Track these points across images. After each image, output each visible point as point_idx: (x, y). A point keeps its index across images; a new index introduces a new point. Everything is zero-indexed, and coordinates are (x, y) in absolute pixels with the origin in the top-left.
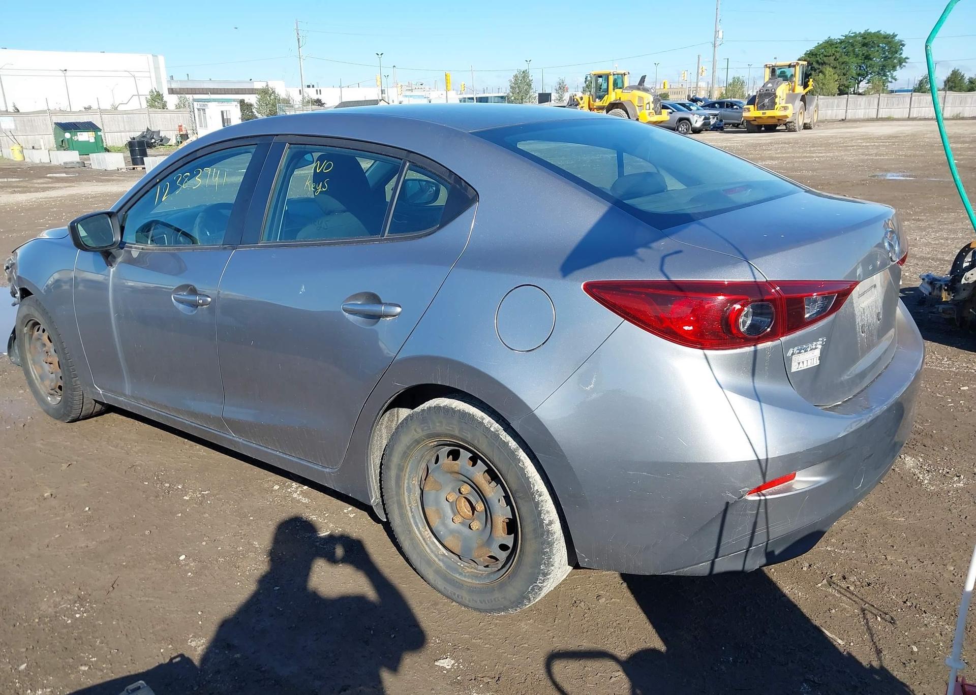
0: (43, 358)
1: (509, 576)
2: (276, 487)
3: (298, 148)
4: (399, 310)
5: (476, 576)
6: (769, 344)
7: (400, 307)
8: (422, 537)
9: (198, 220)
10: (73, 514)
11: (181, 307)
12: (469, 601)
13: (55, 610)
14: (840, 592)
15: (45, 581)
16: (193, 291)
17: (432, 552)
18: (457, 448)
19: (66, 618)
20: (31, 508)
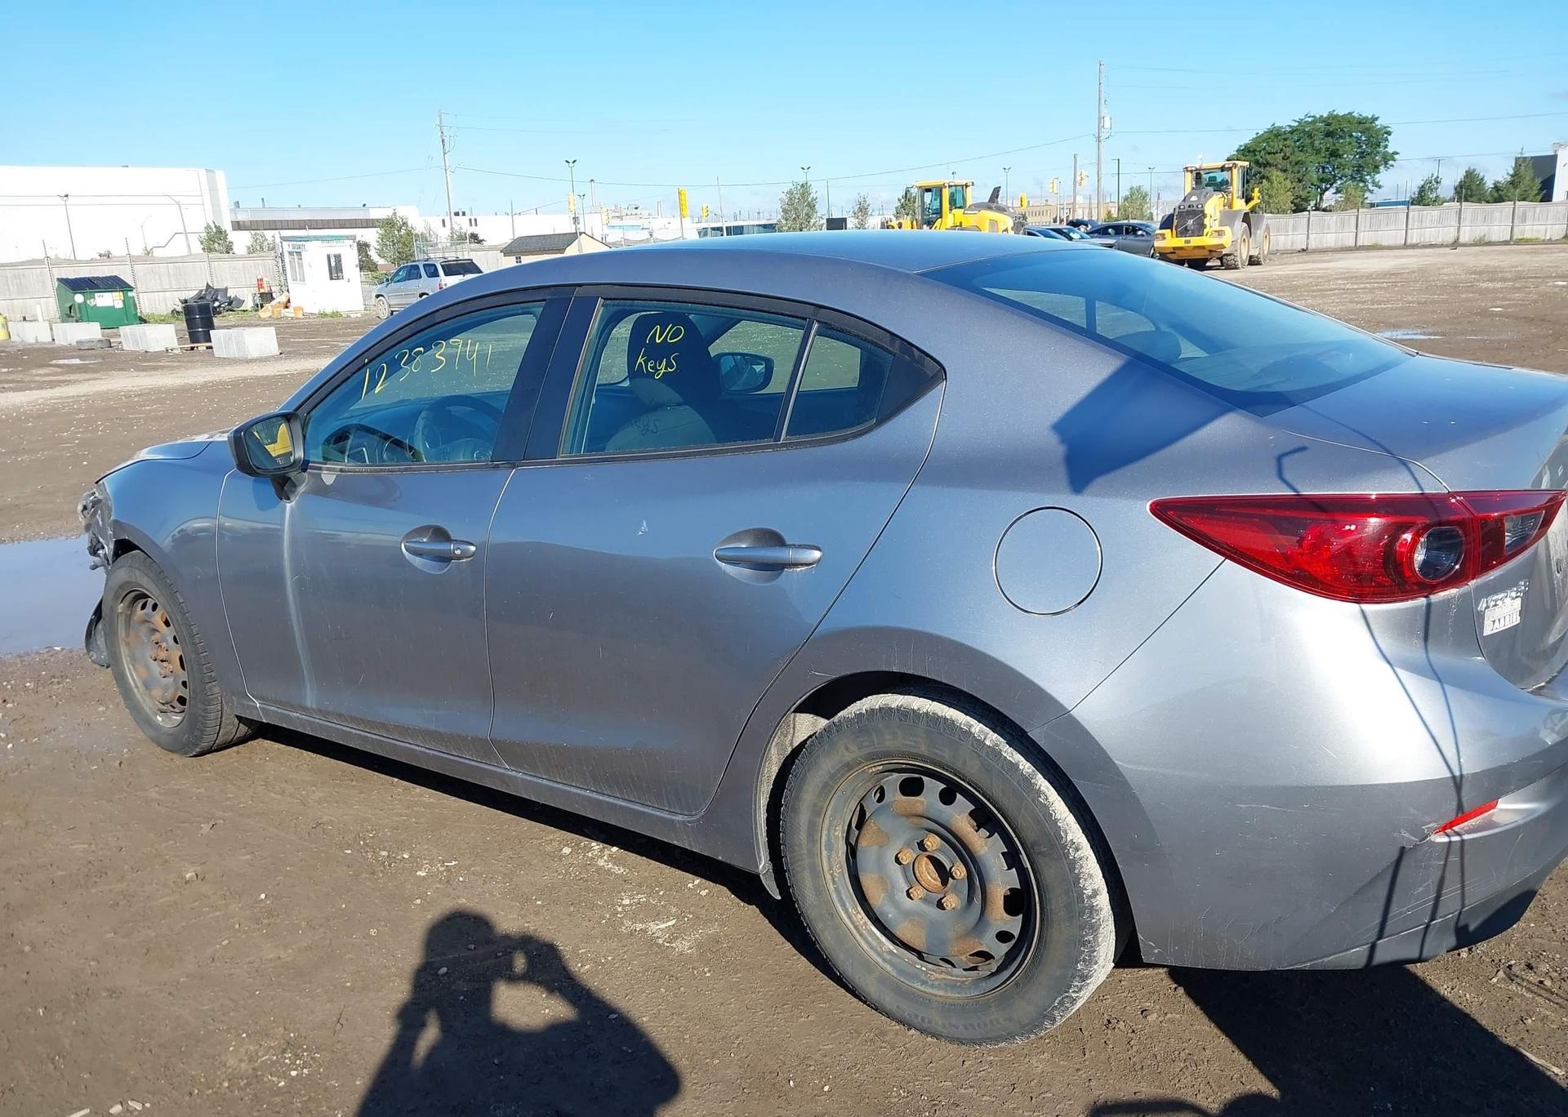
0: (150, 652)
1: (1017, 985)
2: (567, 850)
3: (617, 305)
4: (817, 554)
5: (953, 986)
6: (1453, 592)
7: (819, 550)
8: (853, 923)
9: (420, 424)
10: (240, 905)
11: (417, 561)
12: (944, 1027)
13: (252, 1066)
14: (1529, 990)
15: (223, 1018)
16: (441, 534)
17: (872, 948)
18: (916, 776)
19: (275, 1079)
20: (167, 899)
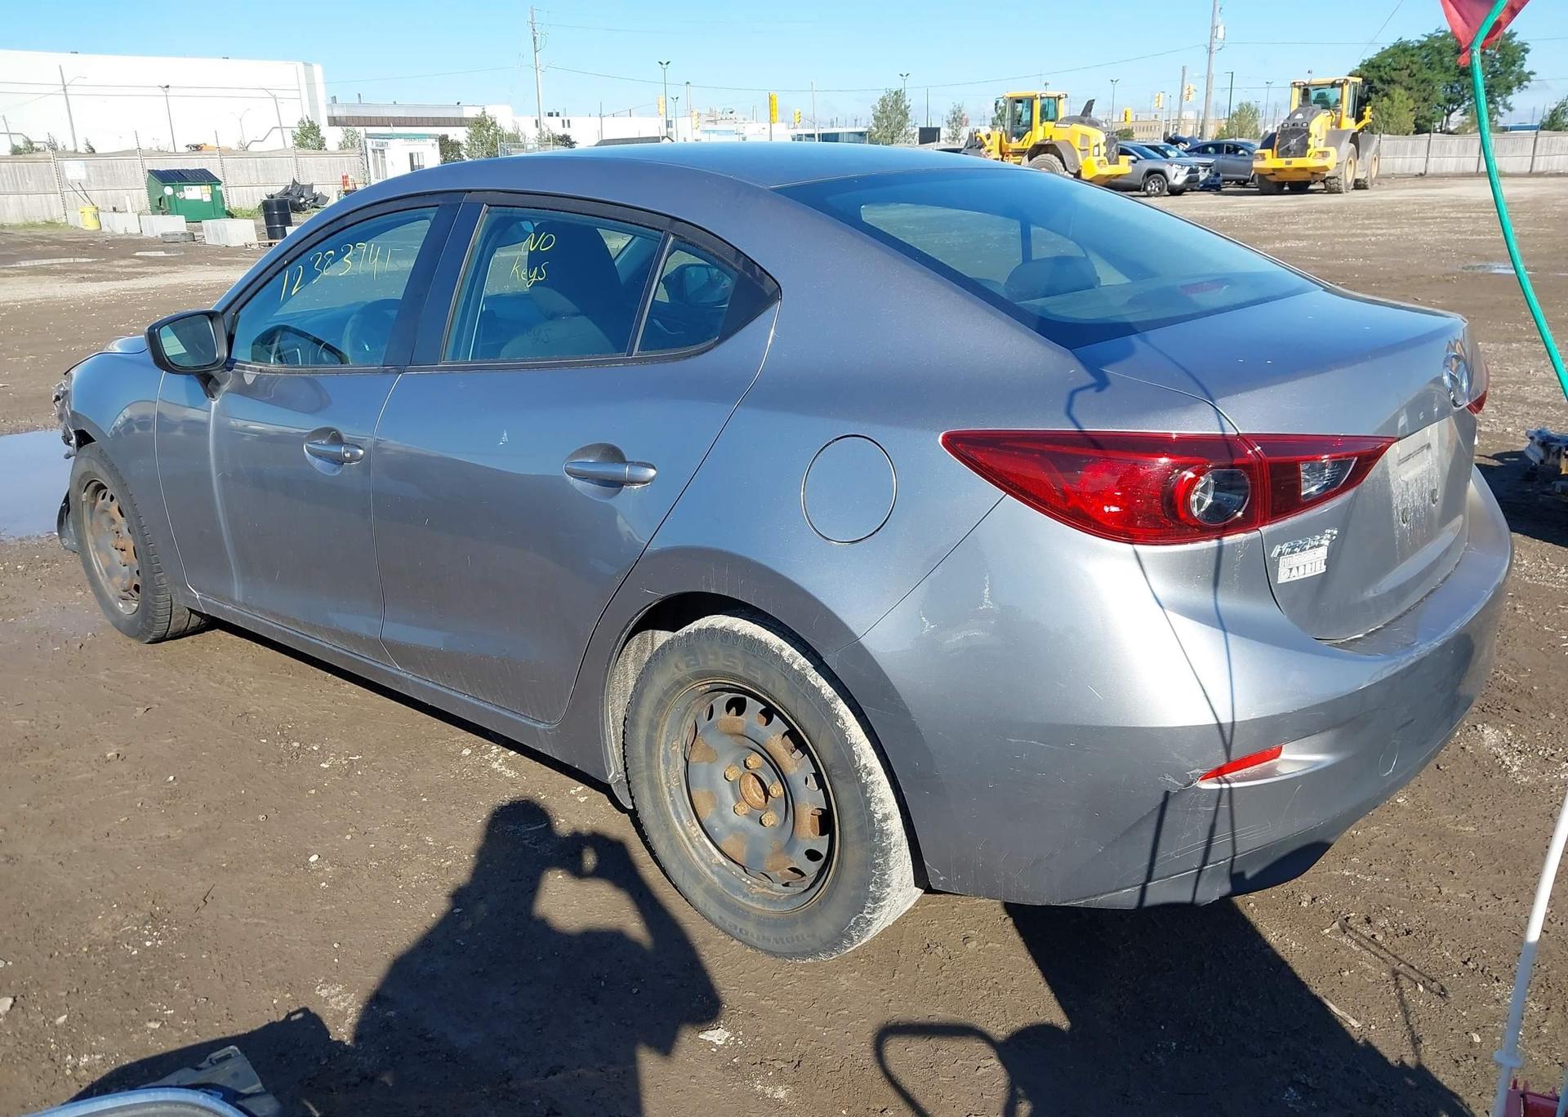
0: (111, 541)
1: (820, 902)
2: (467, 752)
3: (500, 212)
4: (652, 473)
5: (770, 901)
6: (1239, 537)
7: (654, 468)
8: (687, 835)
9: (349, 327)
10: (149, 785)
11: (318, 463)
12: (758, 939)
13: (113, 935)
14: (1359, 943)
15: (100, 889)
16: (337, 439)
17: (702, 860)
18: (741, 696)
19: (130, 948)
20: (86, 775)
